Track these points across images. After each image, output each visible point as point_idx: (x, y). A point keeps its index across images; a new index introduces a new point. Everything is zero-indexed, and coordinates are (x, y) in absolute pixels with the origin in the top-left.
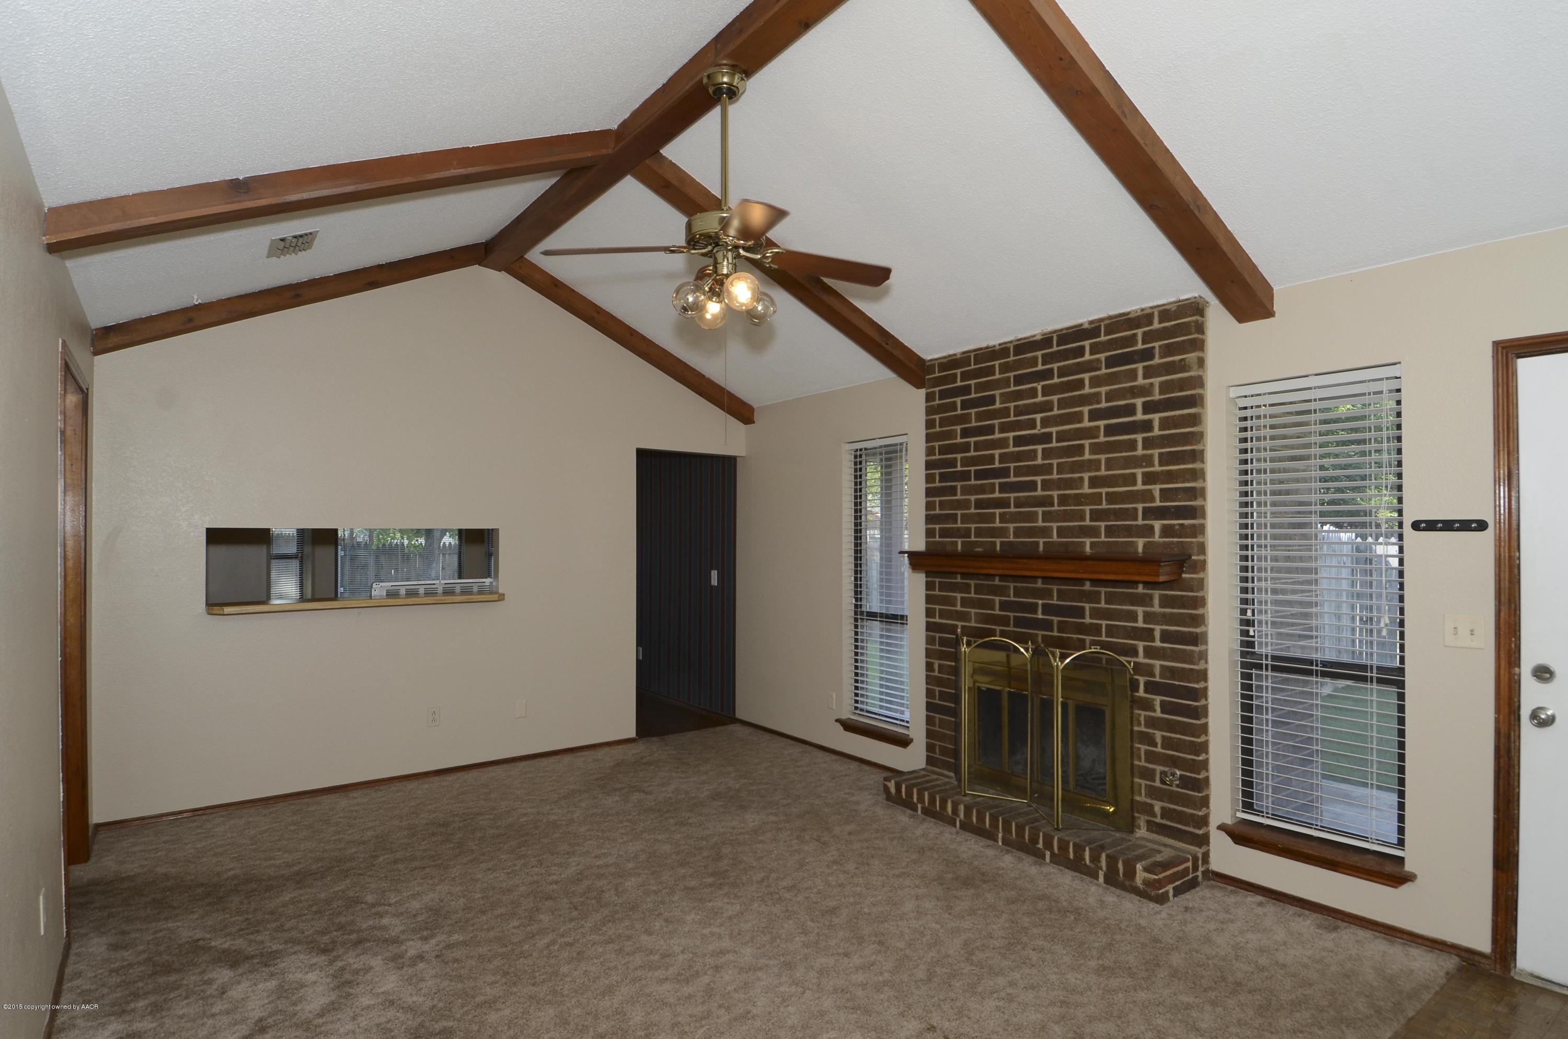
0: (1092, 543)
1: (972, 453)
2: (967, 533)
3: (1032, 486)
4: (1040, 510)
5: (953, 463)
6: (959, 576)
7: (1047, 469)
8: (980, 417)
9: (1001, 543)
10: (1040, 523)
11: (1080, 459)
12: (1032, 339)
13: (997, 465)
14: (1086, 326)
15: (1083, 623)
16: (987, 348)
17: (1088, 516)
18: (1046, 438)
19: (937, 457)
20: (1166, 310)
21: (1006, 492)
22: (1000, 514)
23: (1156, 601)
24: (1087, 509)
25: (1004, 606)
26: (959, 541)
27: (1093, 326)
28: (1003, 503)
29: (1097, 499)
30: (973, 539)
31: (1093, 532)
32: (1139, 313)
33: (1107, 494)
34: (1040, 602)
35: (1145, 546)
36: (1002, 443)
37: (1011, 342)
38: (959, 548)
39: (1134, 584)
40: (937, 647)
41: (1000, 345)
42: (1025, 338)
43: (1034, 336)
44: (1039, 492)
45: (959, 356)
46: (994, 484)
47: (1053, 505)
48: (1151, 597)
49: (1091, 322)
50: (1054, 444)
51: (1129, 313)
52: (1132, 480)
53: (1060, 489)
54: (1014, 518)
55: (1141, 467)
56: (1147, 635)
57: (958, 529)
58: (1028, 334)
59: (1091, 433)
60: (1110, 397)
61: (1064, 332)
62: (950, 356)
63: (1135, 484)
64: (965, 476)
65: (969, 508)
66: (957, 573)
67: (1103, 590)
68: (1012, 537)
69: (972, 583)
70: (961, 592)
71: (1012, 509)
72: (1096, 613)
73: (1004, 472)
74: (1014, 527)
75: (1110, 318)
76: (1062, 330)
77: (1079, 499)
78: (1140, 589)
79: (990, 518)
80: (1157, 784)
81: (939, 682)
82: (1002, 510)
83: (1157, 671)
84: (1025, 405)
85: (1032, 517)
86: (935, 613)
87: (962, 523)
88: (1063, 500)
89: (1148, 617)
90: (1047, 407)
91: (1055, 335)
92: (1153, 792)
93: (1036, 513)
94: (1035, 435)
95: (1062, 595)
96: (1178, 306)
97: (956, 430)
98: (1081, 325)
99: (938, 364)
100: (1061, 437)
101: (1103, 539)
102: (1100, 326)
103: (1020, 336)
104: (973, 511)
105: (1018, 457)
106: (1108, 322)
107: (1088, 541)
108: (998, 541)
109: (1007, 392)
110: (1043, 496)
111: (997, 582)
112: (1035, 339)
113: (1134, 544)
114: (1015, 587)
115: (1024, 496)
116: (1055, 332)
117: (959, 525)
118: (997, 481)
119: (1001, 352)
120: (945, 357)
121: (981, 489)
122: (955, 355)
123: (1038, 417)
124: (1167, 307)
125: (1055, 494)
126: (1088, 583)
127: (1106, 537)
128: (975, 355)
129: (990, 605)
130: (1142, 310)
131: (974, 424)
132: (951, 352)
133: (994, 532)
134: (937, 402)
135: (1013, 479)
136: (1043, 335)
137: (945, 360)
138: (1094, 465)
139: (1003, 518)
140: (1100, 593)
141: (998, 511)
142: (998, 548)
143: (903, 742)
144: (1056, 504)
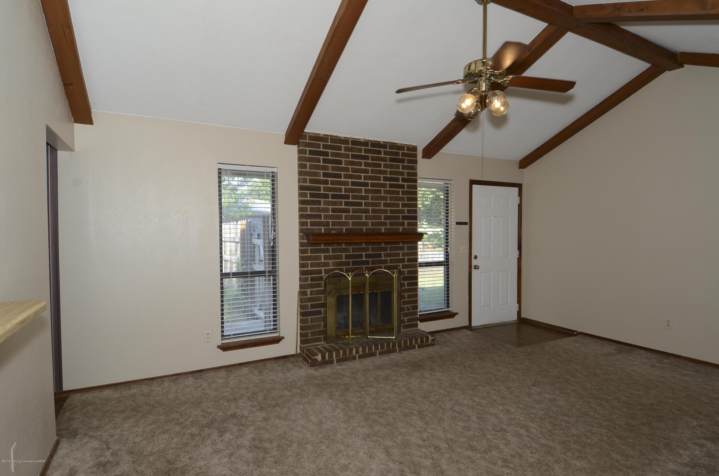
0: (384, 228)
1: (330, 186)
2: (328, 224)
3: (360, 204)
4: (364, 215)
5: (319, 189)
6: (323, 245)
7: (366, 198)
8: (333, 169)
9: (346, 229)
10: (364, 220)
11: (380, 195)
12: (359, 140)
13: (343, 193)
14: (382, 143)
15: (381, 260)
16: (337, 137)
17: (383, 218)
18: (366, 185)
19: (308, 184)
20: (408, 147)
21: (348, 206)
22: (345, 216)
23: (406, 248)
24: (383, 215)
25: (347, 257)
26: (323, 228)
27: (385, 144)
28: (347, 211)
29: (386, 211)
30: (331, 227)
31: (384, 224)
32: (400, 145)
33: (390, 210)
34: (364, 253)
35: (402, 229)
36: (346, 183)
37: (350, 138)
38: (323, 231)
39: (399, 243)
40: (310, 282)
41: (344, 137)
42: (356, 139)
43: (360, 139)
44: (363, 207)
45: (322, 136)
46: (342, 202)
47: (369, 213)
48: (404, 247)
49: (384, 142)
50: (369, 188)
51: (396, 144)
52: (398, 205)
53: (372, 207)
54: (352, 217)
55: (401, 201)
56: (403, 260)
57: (322, 222)
58: (357, 138)
59: (384, 186)
60: (391, 173)
61: (373, 142)
62: (316, 134)
63: (399, 207)
64: (326, 196)
65: (329, 212)
66: (321, 243)
67: (389, 246)
68: (351, 226)
69: (331, 248)
70: (324, 253)
71: (351, 214)
72: (386, 255)
73: (347, 197)
74: (352, 222)
75: (390, 143)
76: (372, 141)
77: (380, 211)
78: (401, 245)
79: (340, 217)
80: (406, 311)
81: (310, 300)
82: (346, 214)
83: (406, 273)
84: (356, 168)
85: (360, 218)
86: (308, 265)
87: (324, 219)
88: (374, 211)
89: (404, 255)
90: (366, 171)
91: (370, 142)
92: (405, 315)
93: (362, 216)
94: (361, 182)
95: (373, 250)
96: (413, 147)
97: (320, 173)
98: (380, 142)
99: (309, 136)
100: (373, 185)
101: (388, 227)
102: (387, 145)
103: (353, 137)
104: (330, 213)
105: (353, 191)
106: (390, 144)
107: (383, 228)
108: (344, 228)
109: (348, 161)
110: (365, 209)
111: (344, 246)
112: (361, 141)
113: (399, 229)
114: (352, 248)
115: (357, 208)
116: (370, 141)
117: (323, 220)
118: (343, 200)
119: (345, 141)
120: (313, 134)
121: (335, 204)
122: (319, 134)
123: (363, 175)
124: (410, 146)
125: (370, 208)
126: (383, 244)
127: (389, 226)
128: (331, 138)
129: (340, 257)
130: (401, 144)
131: (330, 172)
132: (317, 132)
133: (341, 224)
134: (308, 155)
135: (351, 200)
136: (364, 140)
137: (313, 135)
138: (385, 198)
139: (346, 217)
140: (387, 247)
141: (344, 214)
142: (344, 231)
143: (277, 340)
144: (370, 213)
